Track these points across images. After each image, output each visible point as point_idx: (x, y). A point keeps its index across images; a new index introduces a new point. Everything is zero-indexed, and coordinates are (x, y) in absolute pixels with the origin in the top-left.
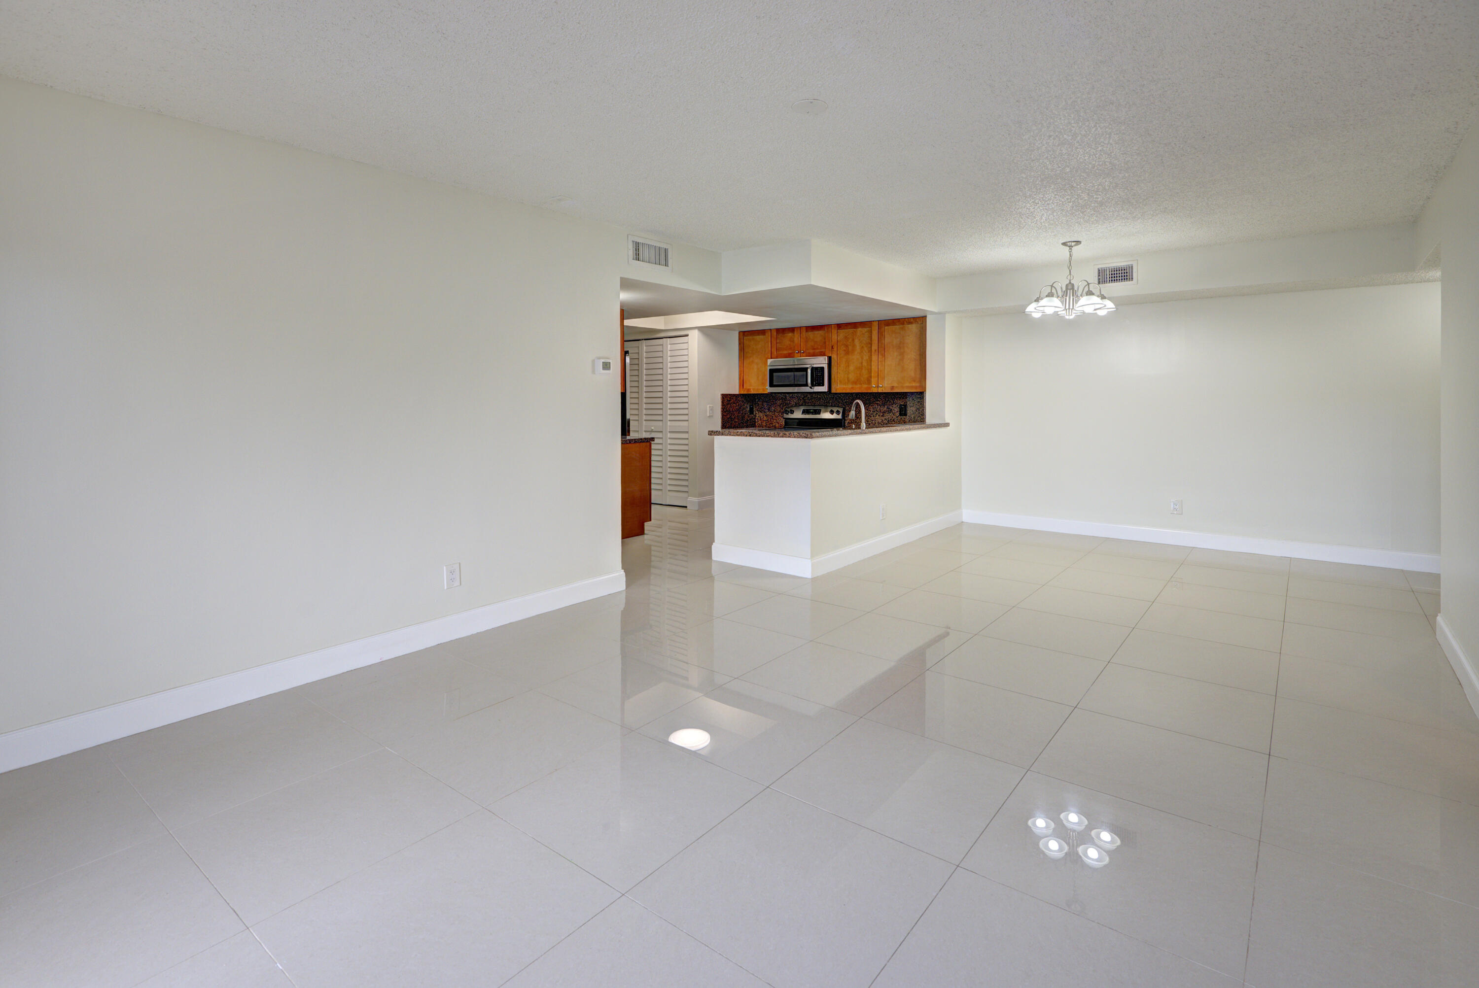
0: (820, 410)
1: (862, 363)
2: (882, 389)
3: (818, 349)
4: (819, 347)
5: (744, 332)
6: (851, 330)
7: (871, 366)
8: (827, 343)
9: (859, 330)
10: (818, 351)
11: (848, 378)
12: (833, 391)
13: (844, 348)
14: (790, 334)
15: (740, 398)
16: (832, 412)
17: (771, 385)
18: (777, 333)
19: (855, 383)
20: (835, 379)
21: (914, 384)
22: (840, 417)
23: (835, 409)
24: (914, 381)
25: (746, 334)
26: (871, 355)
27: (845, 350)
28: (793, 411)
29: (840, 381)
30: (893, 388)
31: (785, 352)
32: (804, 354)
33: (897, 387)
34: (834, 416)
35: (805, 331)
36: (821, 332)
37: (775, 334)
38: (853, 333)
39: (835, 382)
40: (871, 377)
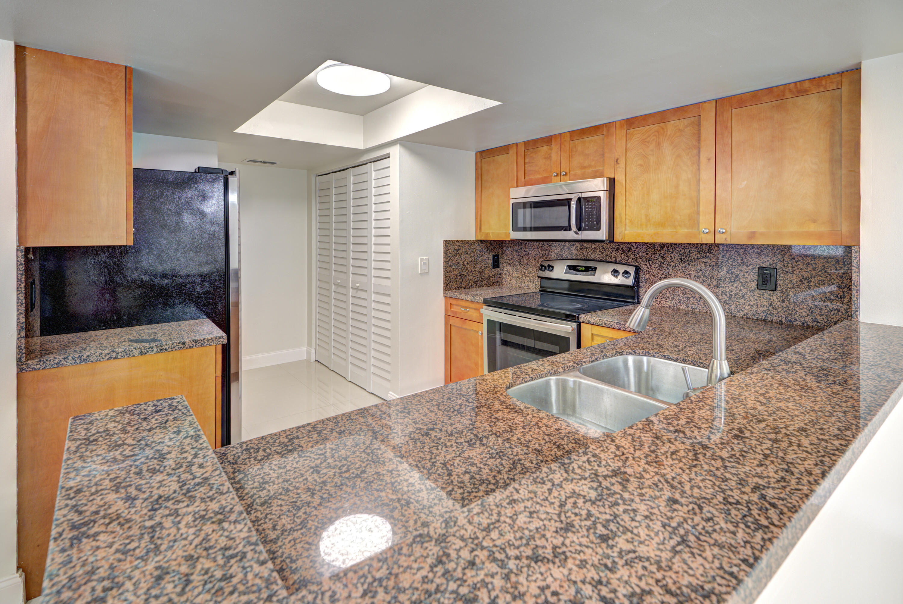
0: (596, 268)
1: (677, 187)
2: (724, 236)
3: (590, 166)
4: (593, 163)
5: (482, 152)
6: (655, 127)
7: (698, 191)
8: (606, 155)
9: (673, 125)
10: (590, 170)
11: (647, 216)
12: (618, 238)
13: (640, 162)
14: (545, 148)
15: (476, 246)
16: (615, 272)
17: (516, 228)
18: (525, 147)
19: (662, 224)
20: (621, 217)
21: (812, 228)
22: (630, 281)
23: (621, 269)
24: (814, 221)
25: (484, 155)
26: (699, 170)
27: (641, 165)
28: (553, 267)
29: (631, 222)
30: (753, 235)
31: (538, 176)
32: (567, 177)
33: (762, 234)
34: (619, 280)
35: (569, 139)
36: (597, 138)
37: (523, 149)
38: (658, 132)
39: (621, 222)
40: (698, 213)
